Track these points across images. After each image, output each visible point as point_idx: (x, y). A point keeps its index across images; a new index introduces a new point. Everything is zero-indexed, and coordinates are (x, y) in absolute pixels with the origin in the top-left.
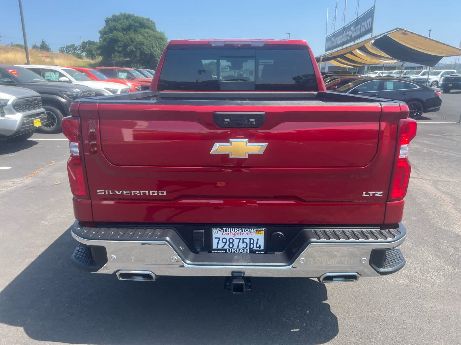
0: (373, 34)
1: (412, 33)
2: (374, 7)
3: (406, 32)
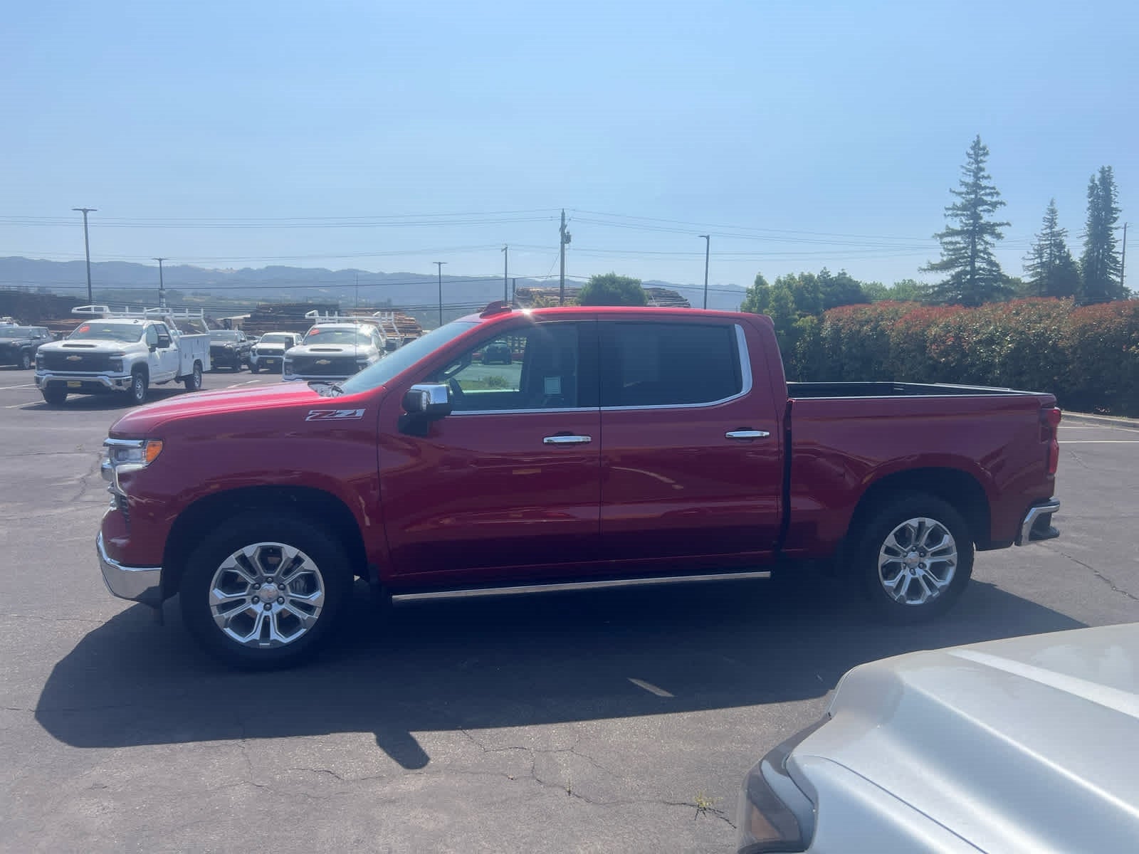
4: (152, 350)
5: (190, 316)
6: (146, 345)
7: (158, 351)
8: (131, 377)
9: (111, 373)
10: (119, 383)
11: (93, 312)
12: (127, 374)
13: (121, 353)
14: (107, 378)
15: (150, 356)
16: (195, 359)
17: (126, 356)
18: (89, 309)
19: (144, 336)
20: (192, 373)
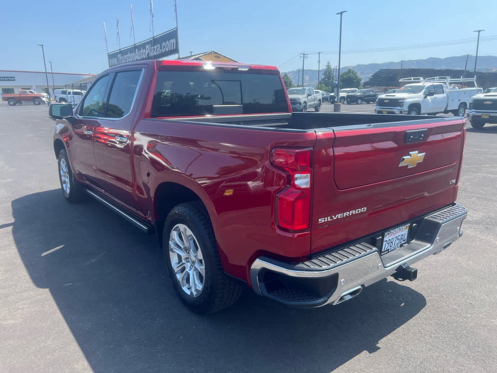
0: (180, 54)
1: (225, 57)
2: (177, 28)
3: (220, 56)
4: (425, 97)
5: (463, 80)
6: (423, 95)
7: (429, 98)
8: (408, 110)
9: (399, 108)
10: (401, 112)
11: (412, 80)
12: (406, 108)
13: (404, 99)
14: (397, 111)
15: (423, 101)
16: (461, 102)
17: (406, 100)
18: (411, 79)
19: (423, 91)
20: (457, 109)
